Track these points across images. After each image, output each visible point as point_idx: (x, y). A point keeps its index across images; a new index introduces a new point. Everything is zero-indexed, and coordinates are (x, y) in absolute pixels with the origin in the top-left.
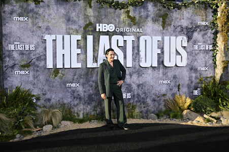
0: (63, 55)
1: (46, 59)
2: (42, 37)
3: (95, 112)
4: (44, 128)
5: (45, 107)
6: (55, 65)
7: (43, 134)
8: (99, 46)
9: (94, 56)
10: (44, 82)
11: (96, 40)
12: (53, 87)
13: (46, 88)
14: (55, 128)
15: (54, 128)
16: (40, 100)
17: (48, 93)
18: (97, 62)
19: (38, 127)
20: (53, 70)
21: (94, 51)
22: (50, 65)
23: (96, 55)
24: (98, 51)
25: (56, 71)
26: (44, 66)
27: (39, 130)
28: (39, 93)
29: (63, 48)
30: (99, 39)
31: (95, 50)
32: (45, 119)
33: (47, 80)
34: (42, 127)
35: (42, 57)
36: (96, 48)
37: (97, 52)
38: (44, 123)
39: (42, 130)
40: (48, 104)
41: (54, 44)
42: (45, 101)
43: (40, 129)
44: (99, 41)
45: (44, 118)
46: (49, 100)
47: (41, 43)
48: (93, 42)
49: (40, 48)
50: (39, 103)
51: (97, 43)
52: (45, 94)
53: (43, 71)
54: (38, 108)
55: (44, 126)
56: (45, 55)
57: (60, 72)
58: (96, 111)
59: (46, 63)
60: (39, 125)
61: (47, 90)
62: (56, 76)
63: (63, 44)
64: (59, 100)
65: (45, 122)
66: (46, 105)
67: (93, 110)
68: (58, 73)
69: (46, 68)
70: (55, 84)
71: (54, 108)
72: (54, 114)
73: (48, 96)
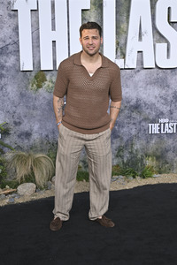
0: (54, 42)
1: (17, 51)
2: (9, 3)
3: (121, 160)
4: (20, 188)
5: (19, 148)
6: (37, 63)
7: (19, 201)
8: (128, 23)
9: (118, 44)
10: (16, 99)
11: (123, 9)
12: (34, 108)
13: (21, 110)
14: (41, 189)
15: (38, 188)
16: (9, 134)
17: (26, 121)
18: (124, 58)
19: (7, 187)
20: (33, 74)
21: (117, 33)
22: (27, 64)
23: (122, 42)
24: (126, 33)
25: (40, 76)
26: (14, 65)
27: (10, 193)
28: (8, 121)
29: (54, 29)
30: (129, 7)
31: (121, 31)
32: (22, 172)
33: (22, 95)
34: (16, 187)
35: (10, 47)
36: (123, 26)
37: (124, 35)
38: (19, 179)
39: (16, 192)
40: (25, 143)
41: (34, 19)
42: (19, 136)
43: (12, 190)
44: (128, 11)
45: (18, 170)
46: (28, 135)
47: (6, 19)
48: (117, 12)
49: (4, 29)
50: (7, 141)
51: (125, 14)
52: (20, 123)
53: (14, 77)
54: (5, 149)
55: (18, 185)
56: (17, 43)
57: (48, 78)
58: (122, 157)
59: (18, 60)
60: (9, 184)
61: (22, 115)
62: (39, 86)
63: (53, 19)
64: (47, 136)
65: (22, 179)
66: (21, 144)
67: (117, 156)
68: (44, 80)
69: (18, 71)
70: (37, 103)
71: (36, 152)
72: (36, 162)
73: (25, 127)
